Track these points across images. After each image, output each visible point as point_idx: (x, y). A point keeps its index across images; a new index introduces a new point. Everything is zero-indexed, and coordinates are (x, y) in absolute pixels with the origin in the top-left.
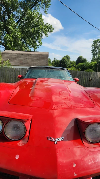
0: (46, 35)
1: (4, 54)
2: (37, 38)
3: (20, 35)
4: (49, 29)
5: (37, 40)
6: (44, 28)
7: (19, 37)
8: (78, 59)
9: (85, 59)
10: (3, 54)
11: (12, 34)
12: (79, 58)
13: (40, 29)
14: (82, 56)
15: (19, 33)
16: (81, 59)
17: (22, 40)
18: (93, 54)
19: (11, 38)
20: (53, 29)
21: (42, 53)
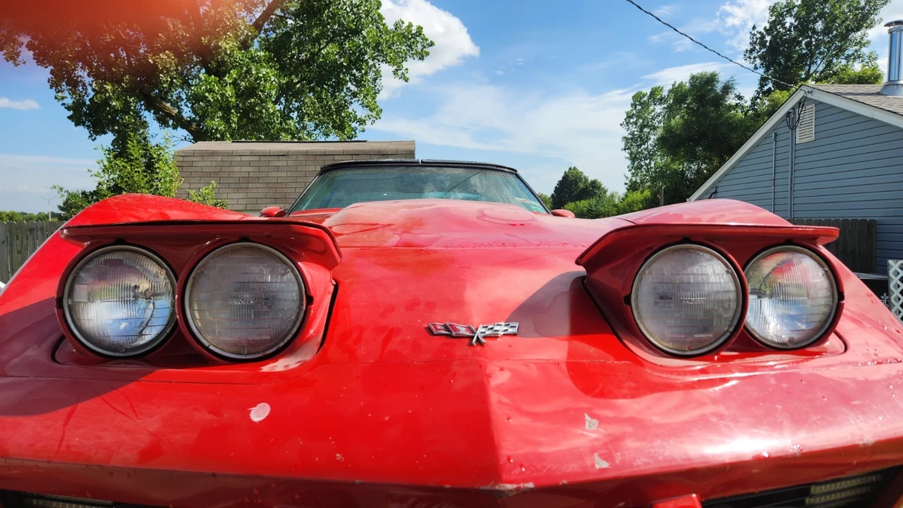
0: (400, 72)
1: (192, 159)
2: (353, 88)
3: (273, 78)
4: (410, 46)
5: (354, 95)
6: (387, 42)
7: (268, 85)
8: (561, 183)
9: (595, 185)
10: (186, 159)
11: (234, 73)
12: (565, 178)
13: (366, 44)
14: (580, 170)
15: (264, 71)
16: (576, 183)
17: (283, 100)
18: (631, 154)
19: (229, 91)
20: (432, 44)
21: (385, 145)
